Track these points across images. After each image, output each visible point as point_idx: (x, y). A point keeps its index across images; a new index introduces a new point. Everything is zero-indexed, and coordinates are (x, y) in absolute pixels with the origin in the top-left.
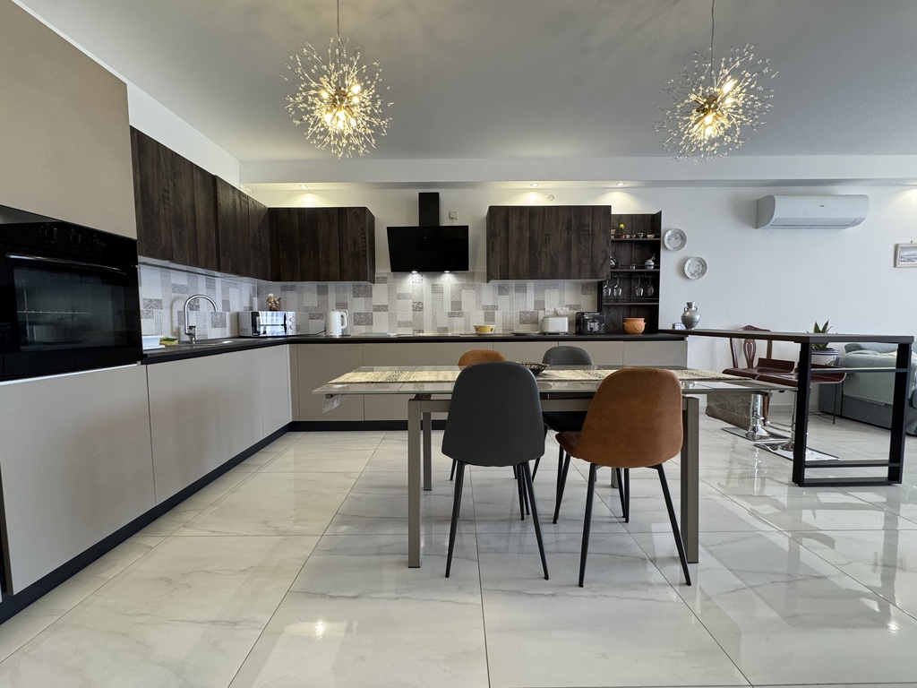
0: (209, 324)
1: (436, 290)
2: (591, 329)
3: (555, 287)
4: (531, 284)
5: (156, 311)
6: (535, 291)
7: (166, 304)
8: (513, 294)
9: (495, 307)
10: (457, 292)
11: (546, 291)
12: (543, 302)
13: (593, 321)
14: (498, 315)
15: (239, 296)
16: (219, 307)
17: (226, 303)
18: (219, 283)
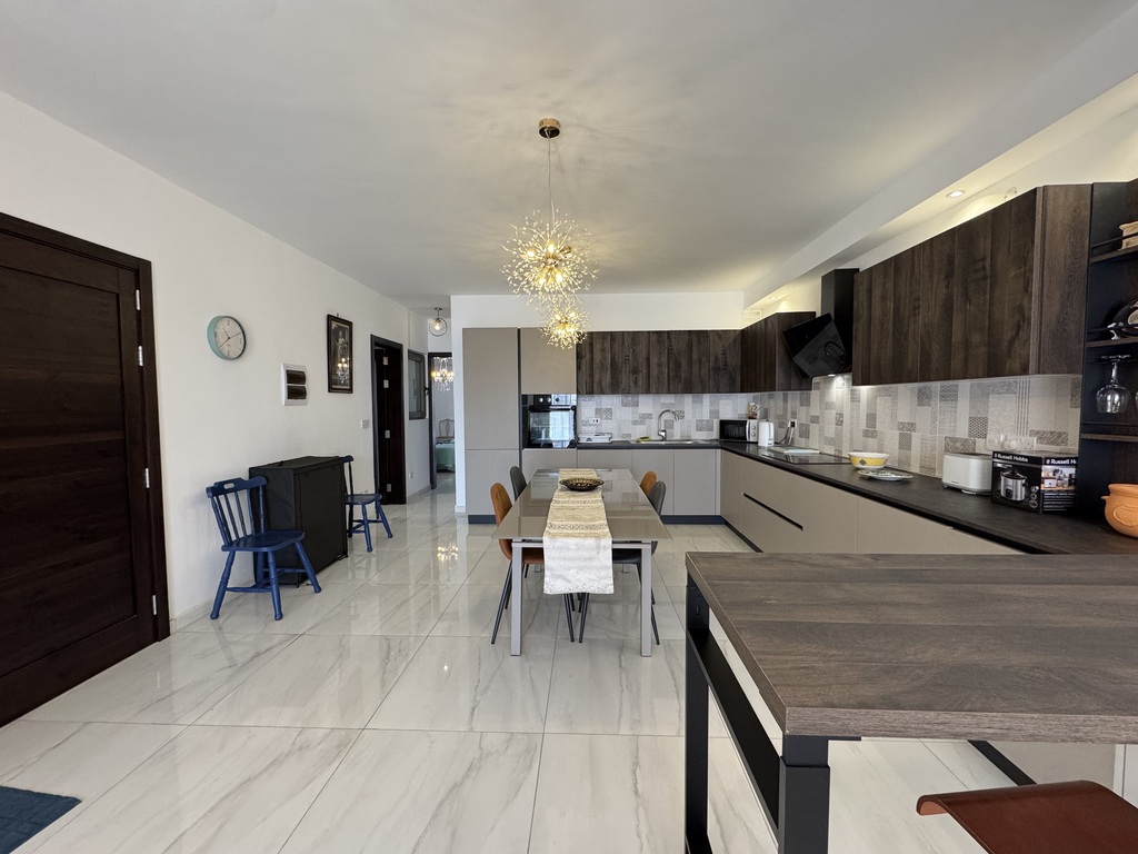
0: (693, 429)
1: (854, 398)
2: (1009, 493)
3: (1009, 390)
4: (964, 386)
5: (647, 421)
6: (972, 399)
7: (655, 416)
8: (937, 403)
9: (912, 427)
10: (872, 402)
11: (993, 399)
12: (984, 422)
13: (1013, 476)
14: (916, 438)
15: (733, 406)
16: (706, 416)
17: (715, 413)
18: (707, 398)
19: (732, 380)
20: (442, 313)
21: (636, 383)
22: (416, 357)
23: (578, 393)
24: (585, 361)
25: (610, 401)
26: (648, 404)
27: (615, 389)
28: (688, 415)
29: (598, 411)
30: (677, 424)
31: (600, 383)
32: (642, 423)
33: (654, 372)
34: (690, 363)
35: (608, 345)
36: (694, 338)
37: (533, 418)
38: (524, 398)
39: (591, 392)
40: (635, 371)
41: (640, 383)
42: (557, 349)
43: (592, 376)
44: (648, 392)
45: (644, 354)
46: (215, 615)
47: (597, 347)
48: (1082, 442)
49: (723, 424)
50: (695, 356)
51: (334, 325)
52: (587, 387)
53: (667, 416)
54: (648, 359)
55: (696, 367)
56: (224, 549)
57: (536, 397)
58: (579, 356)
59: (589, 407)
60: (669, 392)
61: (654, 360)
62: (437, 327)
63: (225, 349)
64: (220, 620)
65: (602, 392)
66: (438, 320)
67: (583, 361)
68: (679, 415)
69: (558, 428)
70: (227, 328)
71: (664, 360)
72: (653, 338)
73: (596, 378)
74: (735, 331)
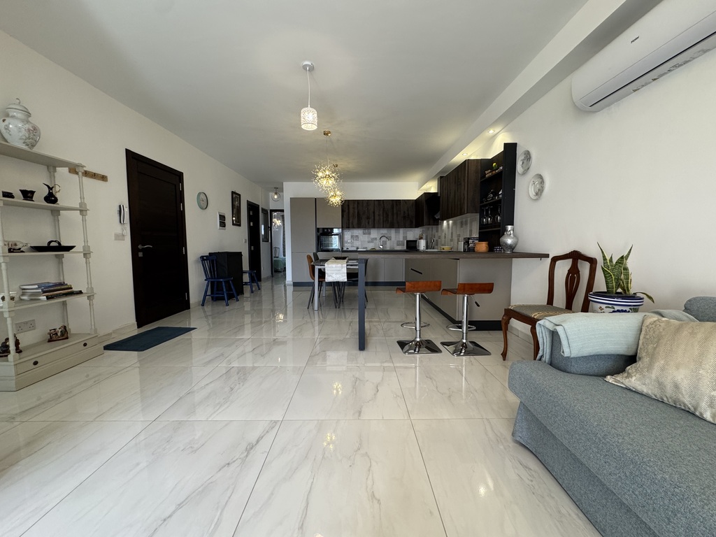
5: (374, 241)
6: (470, 223)
10: (452, 228)
13: (472, 244)
15: (412, 234)
16: (401, 239)
17: (405, 237)
18: (402, 230)
19: (411, 222)
20: (278, 190)
21: (369, 223)
22: (265, 211)
23: (342, 228)
24: (345, 214)
25: (358, 232)
26: (375, 233)
27: (359, 226)
28: (393, 239)
29: (352, 237)
30: (388, 243)
31: (352, 224)
32: (372, 242)
33: (377, 218)
34: (393, 214)
35: (356, 206)
36: (395, 204)
37: (323, 238)
38: (318, 230)
39: (348, 227)
40: (368, 218)
41: (370, 223)
42: (332, 207)
43: (349, 220)
44: (374, 227)
45: (372, 210)
46: (203, 305)
47: (351, 207)
48: (480, 233)
49: (407, 241)
50: (395, 211)
51: (234, 196)
52: (346, 225)
53: (384, 239)
54: (374, 212)
55: (395, 217)
56: (206, 280)
57: (324, 229)
58: (343, 211)
59: (348, 235)
60: (383, 228)
61: (377, 213)
62: (276, 197)
63: (202, 205)
64: (205, 307)
65: (353, 227)
66: (276, 193)
67: (345, 213)
68: (389, 238)
69: (335, 243)
70: (203, 196)
71: (381, 213)
72: (376, 203)
73: (351, 221)
74: (413, 200)
